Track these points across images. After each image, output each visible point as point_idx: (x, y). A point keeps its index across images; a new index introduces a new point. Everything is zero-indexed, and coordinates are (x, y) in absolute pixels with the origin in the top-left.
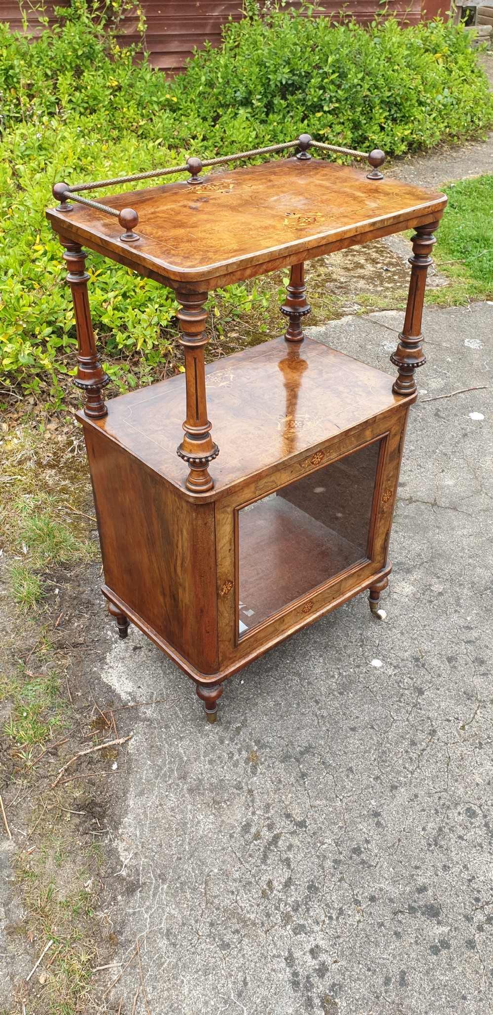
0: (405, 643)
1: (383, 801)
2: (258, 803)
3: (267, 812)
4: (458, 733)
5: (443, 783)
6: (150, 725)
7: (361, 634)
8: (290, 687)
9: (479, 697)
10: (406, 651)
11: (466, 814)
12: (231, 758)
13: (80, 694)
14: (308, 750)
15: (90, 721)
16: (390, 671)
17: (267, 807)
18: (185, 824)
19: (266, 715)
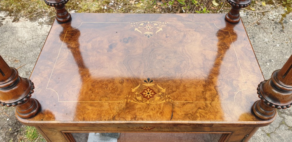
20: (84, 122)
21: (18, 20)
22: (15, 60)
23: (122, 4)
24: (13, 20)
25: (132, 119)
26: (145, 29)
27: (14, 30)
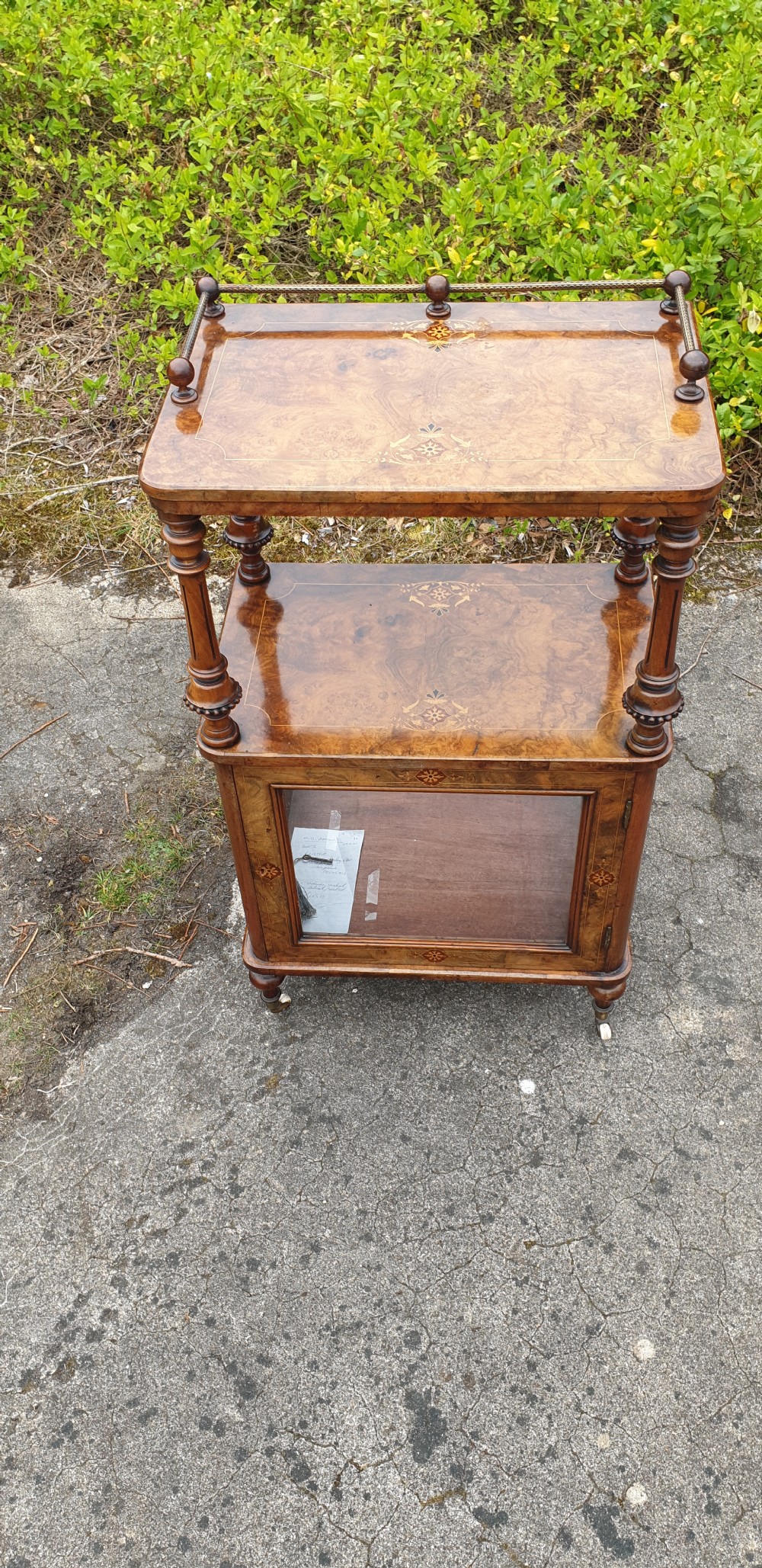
0: (594, 1090)
1: (338, 1241)
2: (223, 1133)
3: (221, 1149)
4: (518, 1244)
5: (425, 1281)
6: (221, 967)
7: (553, 1037)
8: (396, 1037)
9: (600, 1227)
10: (582, 1100)
11: (407, 1336)
12: (252, 1063)
13: (197, 885)
14: (332, 1120)
15: (174, 920)
16: (530, 1109)
17: (228, 1143)
18: (142, 1094)
19: (337, 1047)
20: (320, 756)
21: (27, 581)
22: (35, 703)
23: (360, 529)
24: (9, 580)
25: (403, 753)
26: (432, 597)
27: (18, 613)
